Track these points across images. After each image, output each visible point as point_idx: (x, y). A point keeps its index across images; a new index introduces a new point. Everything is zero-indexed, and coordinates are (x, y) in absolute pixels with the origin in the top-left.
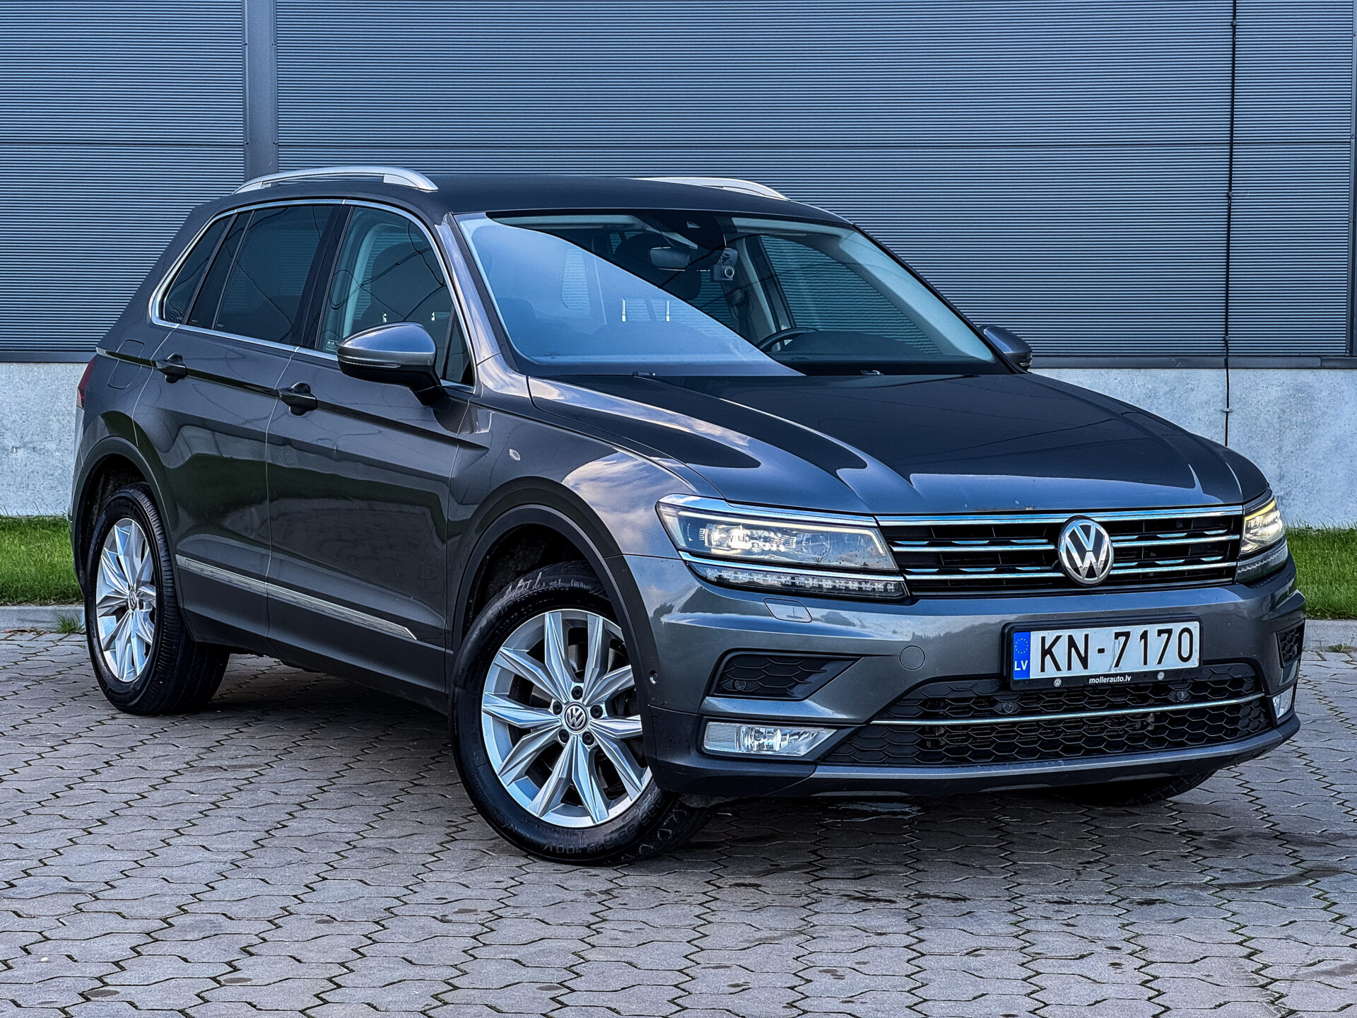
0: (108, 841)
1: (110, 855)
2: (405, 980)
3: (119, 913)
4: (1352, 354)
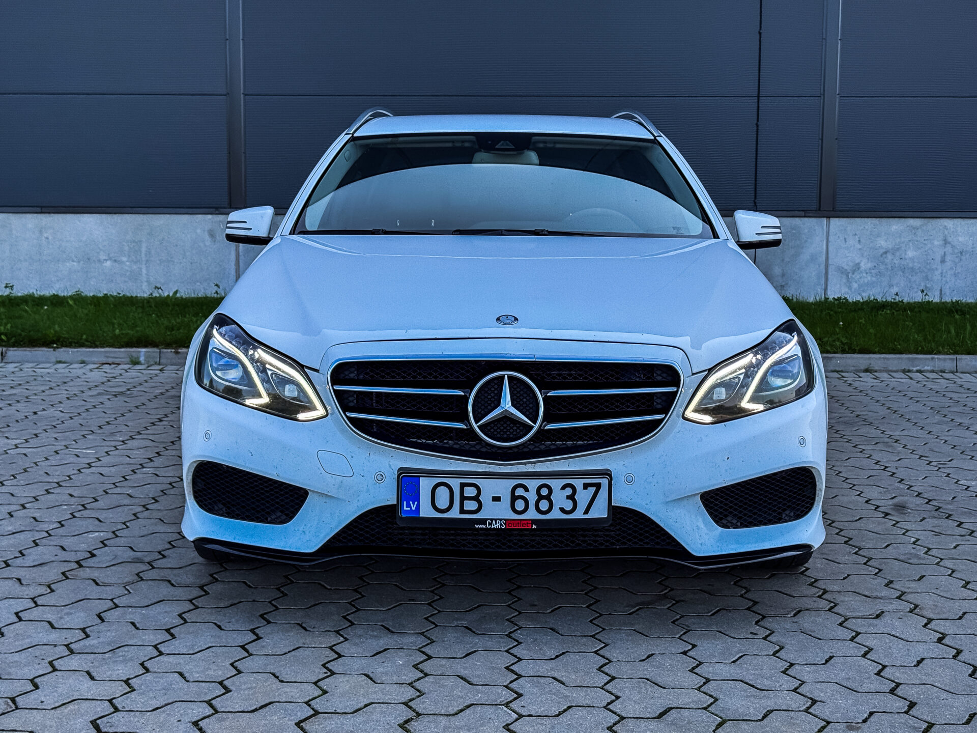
4: (820, 210)
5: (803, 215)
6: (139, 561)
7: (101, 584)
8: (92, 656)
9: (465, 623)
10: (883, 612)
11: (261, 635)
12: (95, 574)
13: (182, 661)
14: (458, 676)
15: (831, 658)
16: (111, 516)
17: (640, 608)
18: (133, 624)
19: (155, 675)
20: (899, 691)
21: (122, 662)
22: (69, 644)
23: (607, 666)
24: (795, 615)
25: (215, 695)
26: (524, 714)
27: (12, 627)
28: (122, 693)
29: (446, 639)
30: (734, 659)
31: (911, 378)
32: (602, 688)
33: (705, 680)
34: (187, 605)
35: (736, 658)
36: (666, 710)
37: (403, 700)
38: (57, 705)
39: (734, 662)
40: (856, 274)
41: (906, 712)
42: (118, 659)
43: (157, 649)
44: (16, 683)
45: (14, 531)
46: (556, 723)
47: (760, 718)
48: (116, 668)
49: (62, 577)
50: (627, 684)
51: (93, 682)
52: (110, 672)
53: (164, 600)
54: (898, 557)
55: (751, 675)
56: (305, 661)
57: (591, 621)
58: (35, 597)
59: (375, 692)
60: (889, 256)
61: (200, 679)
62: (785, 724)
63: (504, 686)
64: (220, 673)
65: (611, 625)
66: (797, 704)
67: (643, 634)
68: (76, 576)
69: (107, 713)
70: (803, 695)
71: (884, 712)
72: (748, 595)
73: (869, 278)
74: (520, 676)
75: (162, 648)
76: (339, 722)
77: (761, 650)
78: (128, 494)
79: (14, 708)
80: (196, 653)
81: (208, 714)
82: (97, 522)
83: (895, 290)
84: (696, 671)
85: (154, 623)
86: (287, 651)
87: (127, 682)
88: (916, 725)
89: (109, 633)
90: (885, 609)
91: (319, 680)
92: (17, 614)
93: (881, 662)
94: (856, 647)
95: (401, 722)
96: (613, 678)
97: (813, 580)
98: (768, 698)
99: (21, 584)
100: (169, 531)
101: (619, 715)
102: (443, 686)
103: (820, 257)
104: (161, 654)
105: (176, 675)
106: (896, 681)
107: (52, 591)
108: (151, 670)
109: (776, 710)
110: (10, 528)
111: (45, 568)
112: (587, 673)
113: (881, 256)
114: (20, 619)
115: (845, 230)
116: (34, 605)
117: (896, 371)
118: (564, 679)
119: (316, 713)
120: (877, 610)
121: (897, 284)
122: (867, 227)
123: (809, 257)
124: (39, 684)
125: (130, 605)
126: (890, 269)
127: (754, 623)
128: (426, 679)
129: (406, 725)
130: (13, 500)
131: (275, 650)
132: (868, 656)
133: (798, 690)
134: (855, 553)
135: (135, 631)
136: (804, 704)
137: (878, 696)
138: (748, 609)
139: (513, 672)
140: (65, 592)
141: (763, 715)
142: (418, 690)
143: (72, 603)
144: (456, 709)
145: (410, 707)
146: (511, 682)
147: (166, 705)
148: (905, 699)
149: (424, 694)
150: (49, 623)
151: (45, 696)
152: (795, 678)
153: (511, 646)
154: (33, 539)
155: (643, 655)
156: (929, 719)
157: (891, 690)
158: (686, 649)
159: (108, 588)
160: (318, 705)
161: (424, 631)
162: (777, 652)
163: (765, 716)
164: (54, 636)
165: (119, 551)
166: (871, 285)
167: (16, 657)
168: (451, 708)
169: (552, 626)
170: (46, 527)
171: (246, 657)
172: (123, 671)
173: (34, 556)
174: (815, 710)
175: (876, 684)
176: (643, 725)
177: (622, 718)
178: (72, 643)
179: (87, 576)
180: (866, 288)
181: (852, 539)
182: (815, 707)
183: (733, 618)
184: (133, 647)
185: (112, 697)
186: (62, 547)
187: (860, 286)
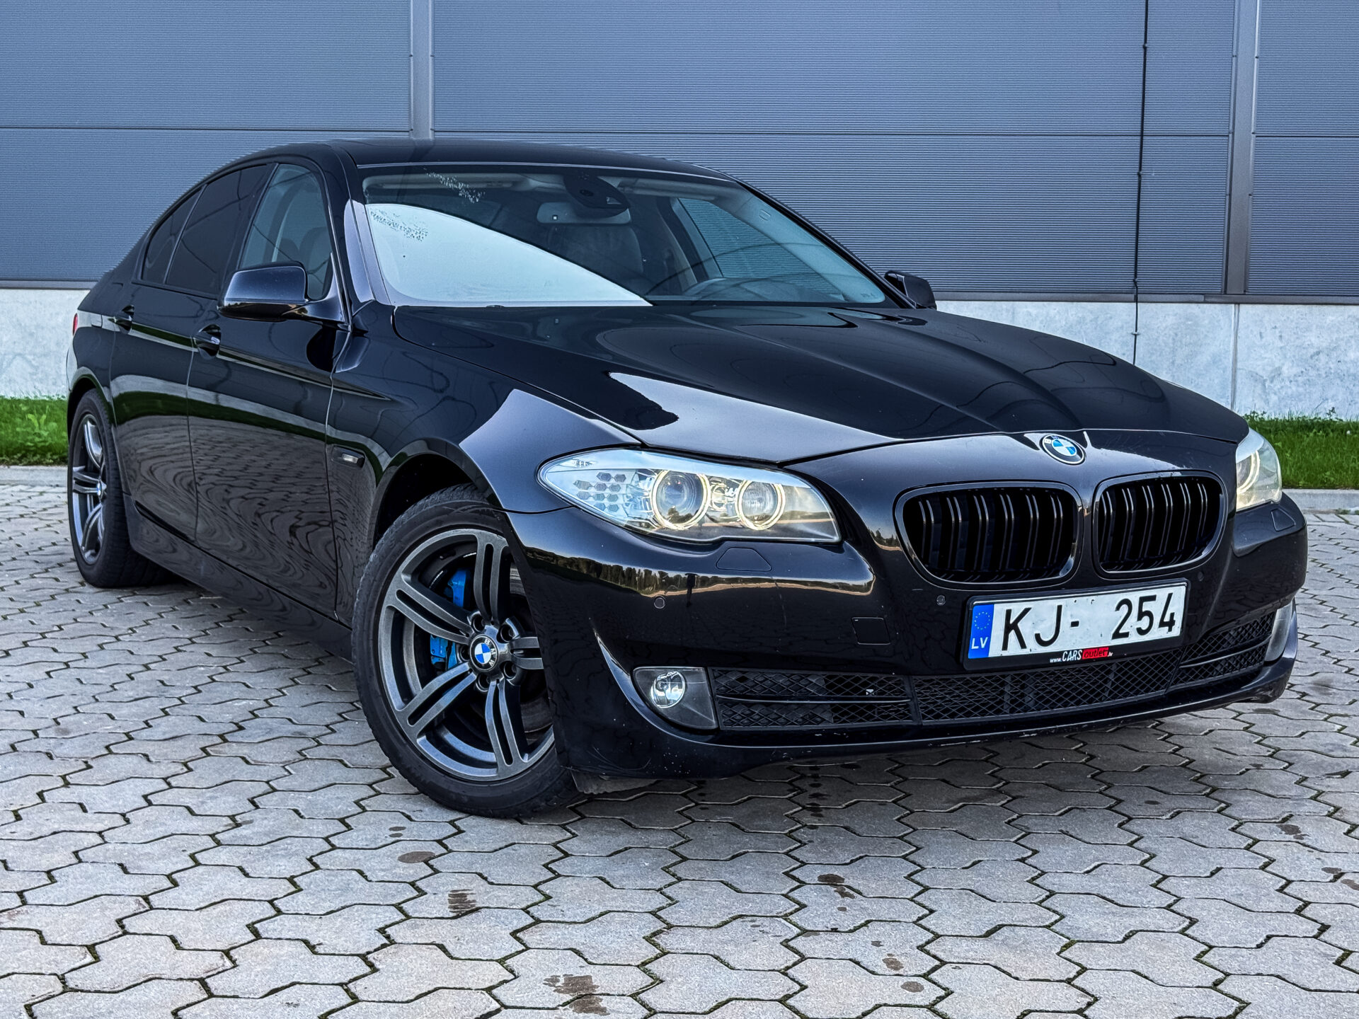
4: (1225, 293)
5: (1203, 300)
6: (301, 736)
7: (253, 763)
8: (246, 848)
9: (730, 819)
10: (1291, 816)
11: (462, 828)
12: (244, 751)
13: (361, 857)
14: (722, 882)
15: (1218, 869)
16: (262, 681)
17: (964, 805)
18: (296, 811)
19: (327, 872)
20: (1308, 912)
21: (283, 856)
22: (214, 834)
23: (920, 874)
24: (1172, 817)
25: (406, 898)
26: (809, 928)
27: (140, 813)
28: (286, 893)
29: (706, 838)
30: (1088, 869)
31: (1347, 522)
32: (911, 900)
33: (1048, 893)
34: (366, 790)
35: (1091, 867)
36: (996, 927)
37: (651, 909)
38: (202, 905)
39: (1088, 872)
40: (1275, 382)
41: (1315, 937)
42: (279, 853)
43: (329, 843)
44: (148, 879)
45: (137, 697)
46: (850, 939)
47: (1120, 939)
48: (276, 863)
49: (201, 753)
50: (945, 896)
51: (247, 879)
52: (269, 868)
53: (335, 784)
54: (1315, 748)
55: (1110, 887)
56: (520, 859)
57: (898, 820)
58: (168, 777)
59: (613, 899)
60: (1322, 357)
61: (386, 879)
62: (1153, 947)
63: (783, 895)
64: (411, 872)
65: (924, 824)
66: (1171, 925)
67: (967, 837)
68: (220, 752)
69: (267, 916)
70: (1179, 914)
71: (1286, 936)
72: (1112, 792)
73: (1294, 388)
74: (802, 883)
75: (334, 840)
76: (566, 932)
77: (1125, 859)
78: (283, 655)
79: (148, 908)
80: (379, 848)
81: (397, 920)
82: (246, 688)
83: (1329, 405)
84: (1037, 881)
85: (323, 812)
86: (498, 847)
87: (291, 880)
88: (1328, 952)
89: (265, 822)
90: (1294, 811)
91: (540, 883)
92: (145, 797)
93: (1285, 876)
94: (1252, 858)
95: (648, 934)
96: (926, 889)
97: (1199, 775)
98: (1132, 915)
99: (149, 760)
100: (339, 700)
101: (933, 932)
102: (703, 893)
103: (1225, 358)
104: (334, 847)
105: (354, 873)
106: (1304, 899)
107: (190, 770)
108: (321, 866)
109: (1141, 931)
110: (131, 693)
111: (180, 742)
112: (892, 881)
113: (1312, 357)
114: (150, 804)
115: (1261, 321)
116: (167, 787)
117: (1327, 513)
118: (861, 888)
119: (538, 921)
120: (1284, 812)
121: (1333, 397)
122: (1291, 317)
123: (1209, 358)
124: (178, 880)
125: (291, 788)
126: (1324, 376)
127: (1116, 825)
128: (680, 884)
129: (654, 938)
130: (133, 658)
131: (481, 846)
132: (1268, 869)
133: (1172, 908)
134: (1258, 743)
135: (298, 820)
136: (1180, 925)
137: (1279, 916)
138: (1110, 808)
139: (794, 878)
140: (206, 771)
141: (1123, 935)
142: (669, 898)
143: (217, 785)
144: (719, 922)
145: (659, 918)
146: (792, 890)
147: (343, 908)
148: (1316, 921)
149: (677, 902)
150: (188, 809)
151: (187, 894)
152: (1169, 893)
153: (791, 848)
154: (161, 707)
155: (967, 862)
156: (1345, 946)
157: (1297, 910)
158: (1025, 856)
159: (262, 768)
160: (536, 911)
161: (677, 827)
162: (1146, 861)
163: (1127, 938)
164: (194, 824)
165: (274, 723)
166: (1298, 398)
167: (148, 848)
168: (711, 920)
169: (846, 824)
170: (178, 693)
171: (444, 854)
172: (287, 867)
173: (163, 727)
174: (1194, 932)
175: (1277, 902)
176: (964, 945)
177: (937, 936)
178: (218, 833)
179: (233, 753)
180: (1289, 402)
181: (1254, 725)
182: (1194, 928)
183: (1088, 819)
184: (297, 839)
185: (273, 897)
186: (199, 717)
187: (1280, 400)
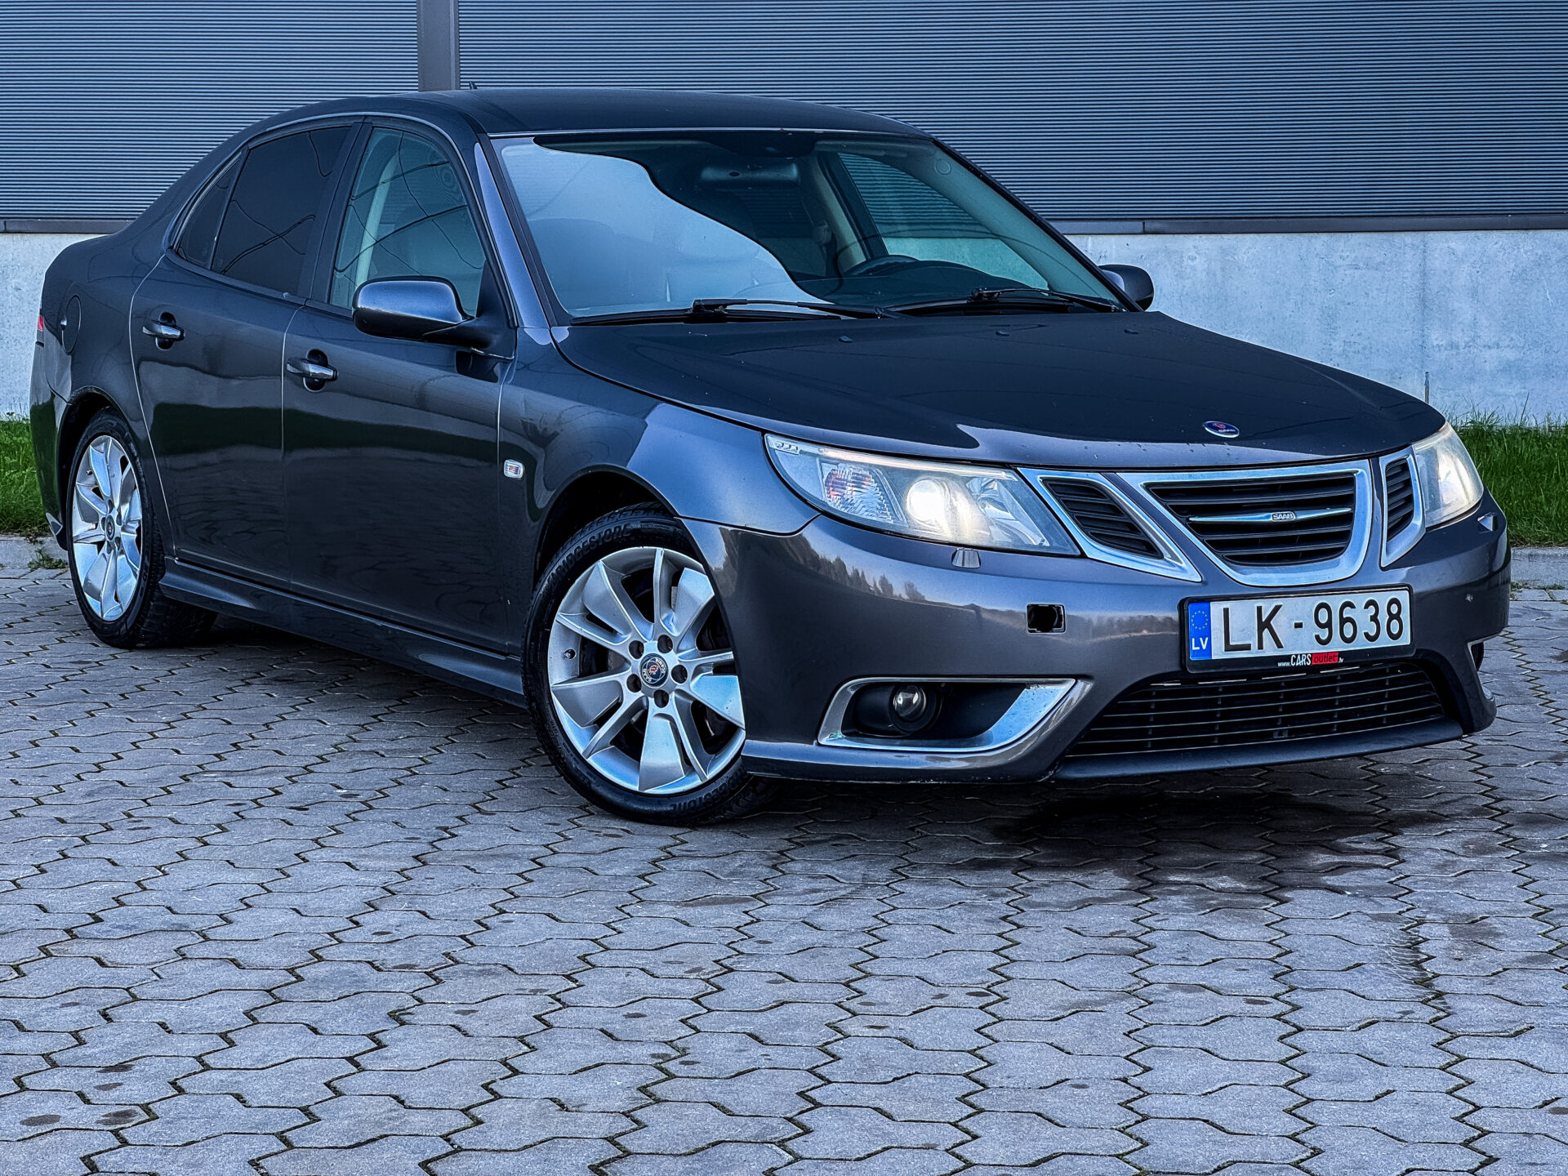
0: (227, 854)
1: (229, 876)
2: (603, 1064)
3: (233, 961)
